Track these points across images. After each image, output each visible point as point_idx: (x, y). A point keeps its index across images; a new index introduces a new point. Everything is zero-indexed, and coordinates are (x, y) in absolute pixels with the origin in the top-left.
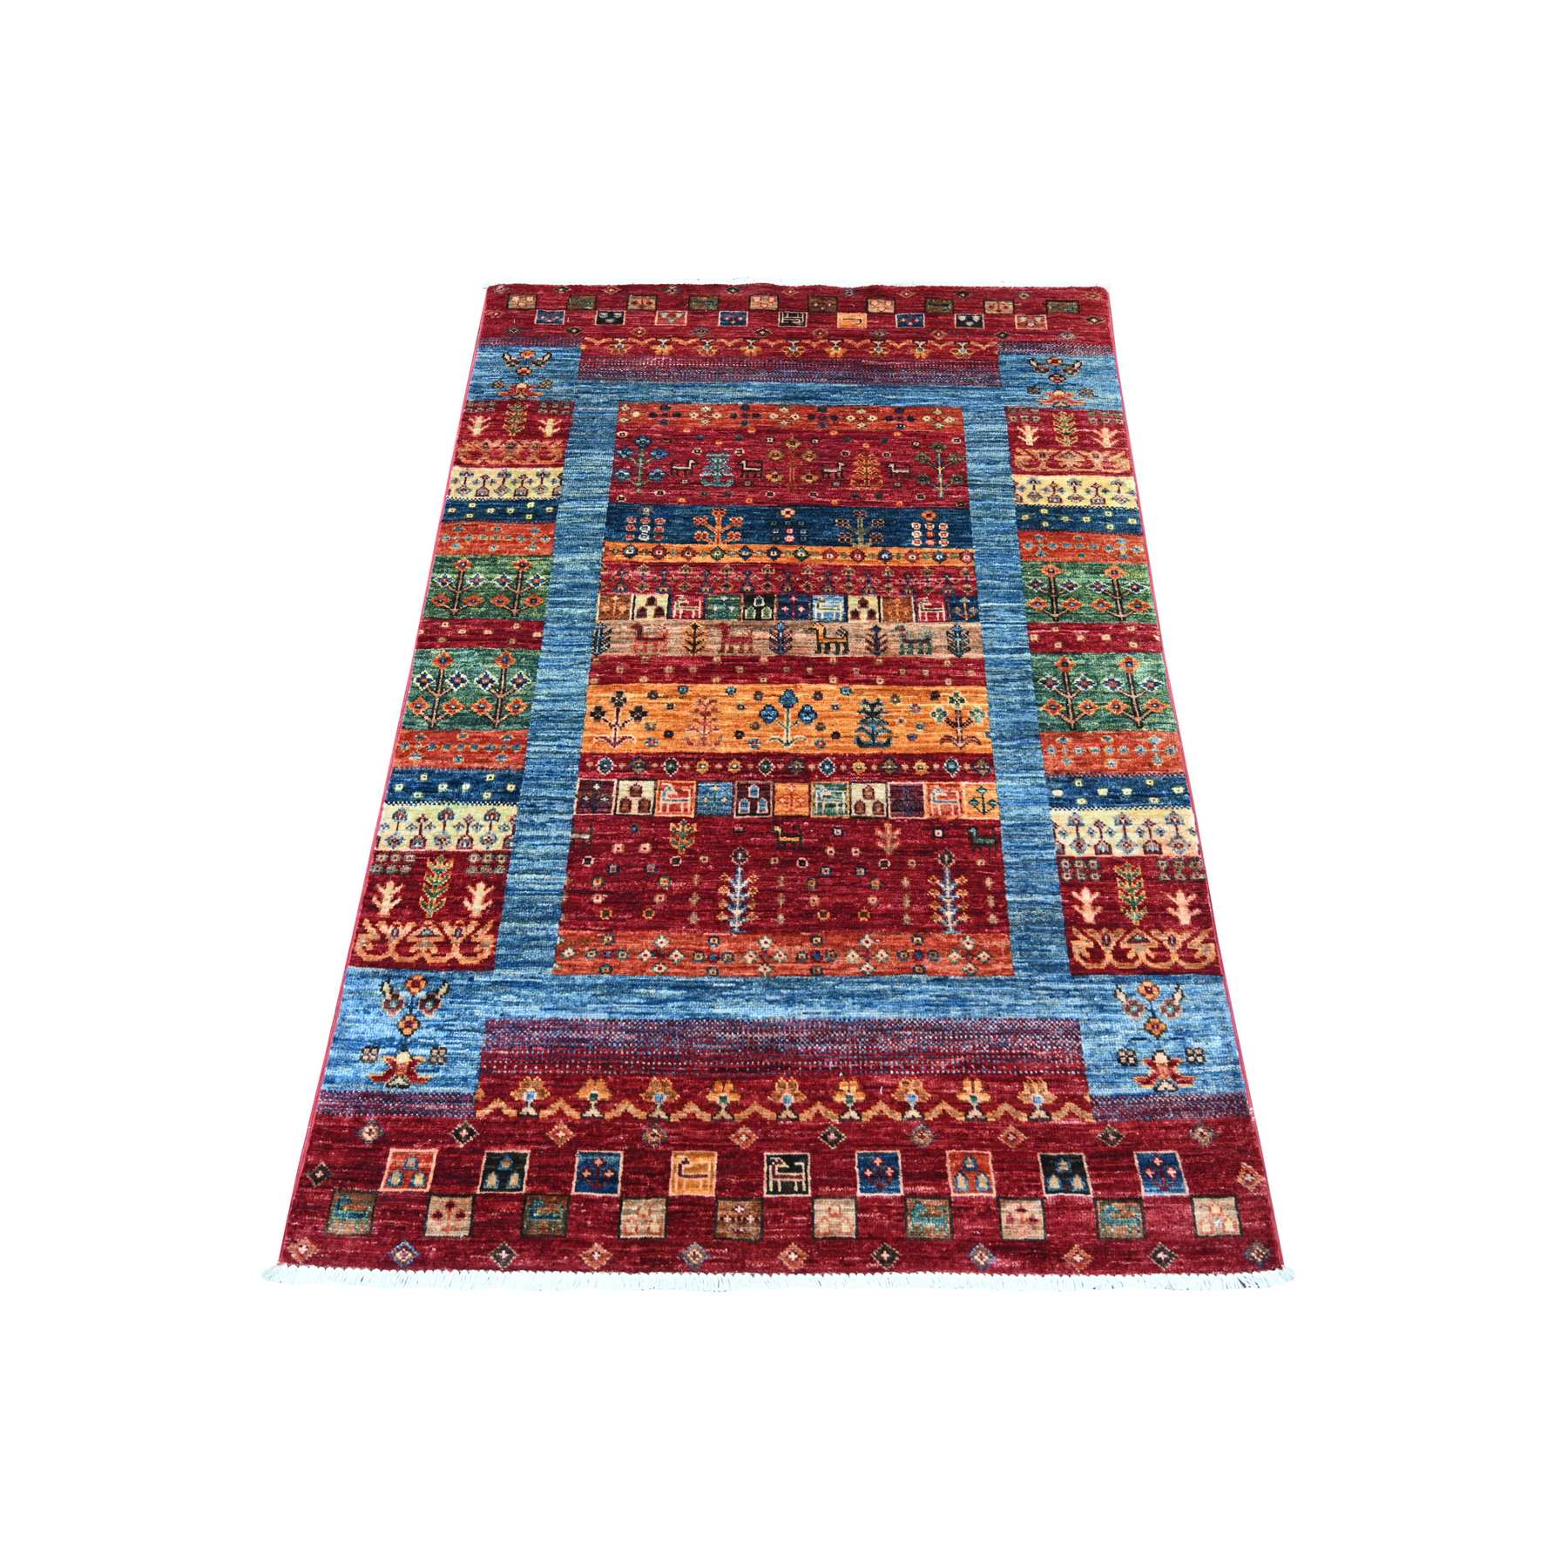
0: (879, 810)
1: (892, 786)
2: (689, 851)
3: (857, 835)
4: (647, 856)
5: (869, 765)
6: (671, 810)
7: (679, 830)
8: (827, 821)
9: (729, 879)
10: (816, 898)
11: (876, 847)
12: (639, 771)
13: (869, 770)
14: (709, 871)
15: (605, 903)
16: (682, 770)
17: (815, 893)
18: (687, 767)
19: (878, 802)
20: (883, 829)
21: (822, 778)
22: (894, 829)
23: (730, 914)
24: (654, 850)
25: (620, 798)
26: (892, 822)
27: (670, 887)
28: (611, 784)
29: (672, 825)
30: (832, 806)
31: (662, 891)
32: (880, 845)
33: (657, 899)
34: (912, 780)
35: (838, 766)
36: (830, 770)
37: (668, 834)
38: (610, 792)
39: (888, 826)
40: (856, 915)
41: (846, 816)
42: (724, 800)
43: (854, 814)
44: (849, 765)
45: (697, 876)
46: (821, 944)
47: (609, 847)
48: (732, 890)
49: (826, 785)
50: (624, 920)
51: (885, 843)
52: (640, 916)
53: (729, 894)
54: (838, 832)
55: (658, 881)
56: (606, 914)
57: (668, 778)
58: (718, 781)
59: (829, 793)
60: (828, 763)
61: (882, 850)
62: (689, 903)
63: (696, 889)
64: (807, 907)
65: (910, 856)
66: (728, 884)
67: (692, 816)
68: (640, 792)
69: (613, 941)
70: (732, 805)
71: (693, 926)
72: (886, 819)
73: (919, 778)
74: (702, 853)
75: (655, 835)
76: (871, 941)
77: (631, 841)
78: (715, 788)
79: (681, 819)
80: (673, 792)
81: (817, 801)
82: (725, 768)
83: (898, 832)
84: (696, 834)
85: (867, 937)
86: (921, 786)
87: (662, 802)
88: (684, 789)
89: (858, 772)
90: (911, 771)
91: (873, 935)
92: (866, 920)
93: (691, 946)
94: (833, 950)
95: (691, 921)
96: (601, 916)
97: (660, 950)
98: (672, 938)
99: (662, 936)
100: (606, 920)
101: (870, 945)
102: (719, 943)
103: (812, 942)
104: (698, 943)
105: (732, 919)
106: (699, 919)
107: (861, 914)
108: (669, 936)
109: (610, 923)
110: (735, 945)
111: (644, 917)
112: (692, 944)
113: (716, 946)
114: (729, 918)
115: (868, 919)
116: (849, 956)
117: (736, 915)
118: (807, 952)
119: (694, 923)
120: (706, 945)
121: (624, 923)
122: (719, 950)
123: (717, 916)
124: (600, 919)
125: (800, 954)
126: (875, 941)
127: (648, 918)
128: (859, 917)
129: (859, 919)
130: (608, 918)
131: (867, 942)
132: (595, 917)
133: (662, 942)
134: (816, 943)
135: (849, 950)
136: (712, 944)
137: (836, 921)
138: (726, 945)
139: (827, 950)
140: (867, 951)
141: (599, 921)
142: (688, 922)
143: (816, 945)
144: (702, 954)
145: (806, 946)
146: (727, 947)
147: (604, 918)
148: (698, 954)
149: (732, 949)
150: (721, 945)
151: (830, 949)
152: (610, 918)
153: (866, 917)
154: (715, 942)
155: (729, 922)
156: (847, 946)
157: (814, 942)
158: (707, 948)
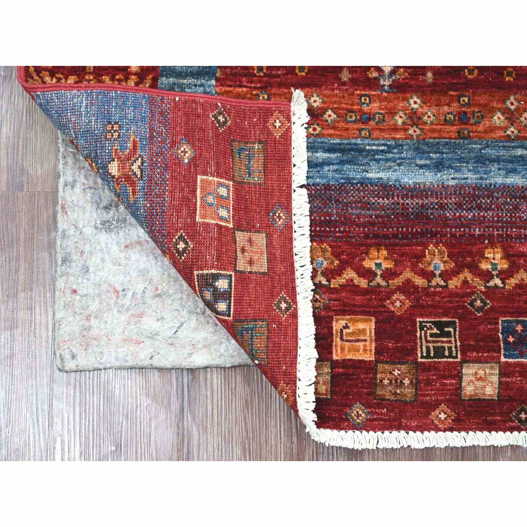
46: (468, 105)
69: (269, 99)
71: (344, 84)
76: (516, 103)
85: (512, 98)
91: (518, 96)
92: (512, 80)
93: (344, 105)
94: (480, 112)
95: (343, 77)
96: (255, 72)
97: (314, 109)
98: (325, 96)
99: (315, 95)
100: (260, 76)
101: (515, 107)
102: (370, 102)
103: (459, 102)
104: (350, 103)
105: (382, 76)
106: (350, 76)
107: (507, 73)
108: (322, 94)
109: (264, 79)
110: (386, 105)
111: (297, 74)
112: (344, 103)
113: (368, 105)
114: (379, 75)
115: (513, 79)
116: (494, 118)
117: (387, 71)
118: (455, 113)
119: (346, 79)
120: (358, 104)
121: (279, 80)
122: (370, 109)
123: (368, 73)
124: (255, 75)
125: (448, 116)
126: (519, 102)
127: (301, 73)
128: (505, 76)
129: (505, 78)
130: (262, 74)
131: (512, 104)
132: (250, 72)
133: (315, 101)
134: (464, 103)
135: (495, 111)
136: (364, 103)
137: (483, 79)
138: (376, 105)
139: (474, 111)
140: (512, 113)
141: (253, 77)
142: (340, 79)
143: (463, 106)
144: (354, 114)
145: (453, 106)
146: (378, 107)
147: (258, 73)
148: (351, 114)
149: (383, 109)
150: (372, 105)
151: (476, 110)
152: (264, 74)
153: (512, 76)
154: (366, 102)
155: (379, 80)
156: (493, 107)
157: (462, 102)
158: (359, 107)
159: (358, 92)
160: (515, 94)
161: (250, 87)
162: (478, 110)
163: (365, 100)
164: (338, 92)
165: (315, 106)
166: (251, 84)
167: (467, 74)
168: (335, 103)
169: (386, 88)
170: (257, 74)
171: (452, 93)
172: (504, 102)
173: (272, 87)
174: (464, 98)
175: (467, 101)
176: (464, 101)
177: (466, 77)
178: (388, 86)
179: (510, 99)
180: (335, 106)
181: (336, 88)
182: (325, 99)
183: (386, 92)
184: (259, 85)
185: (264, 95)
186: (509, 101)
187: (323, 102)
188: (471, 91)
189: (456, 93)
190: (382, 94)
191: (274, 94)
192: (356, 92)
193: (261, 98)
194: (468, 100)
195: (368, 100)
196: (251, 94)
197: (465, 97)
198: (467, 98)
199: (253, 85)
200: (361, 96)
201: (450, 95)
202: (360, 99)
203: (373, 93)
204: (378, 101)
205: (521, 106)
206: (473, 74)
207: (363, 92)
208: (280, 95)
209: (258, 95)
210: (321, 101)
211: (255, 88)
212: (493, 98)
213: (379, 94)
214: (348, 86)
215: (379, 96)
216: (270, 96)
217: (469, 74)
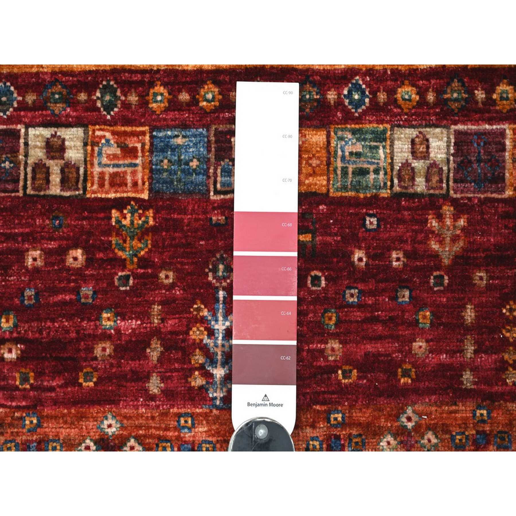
0: (435, 179)
1: (458, 133)
2: (144, 262)
3: (401, 229)
4: (79, 272)
5: (422, 93)
6: (112, 184)
7: (126, 222)
8: (355, 202)
9: (205, 313)
10: (336, 345)
11: (428, 249)
12: (58, 108)
13: (423, 102)
14: (174, 299)
15: (21, 359)
16: (126, 105)
17: (335, 336)
18: (133, 98)
19: (434, 164)
20: (440, 217)
21: (348, 118)
22: (456, 218)
23: (208, 376)
24: (90, 261)
25: (30, 161)
26: (454, 202)
27: (118, 330)
28: (16, 134)
29: (115, 213)
30: (363, 172)
31: (105, 336)
32: (435, 246)
33: (98, 352)
34: (490, 121)
35: (374, 93)
36: (361, 102)
37: (109, 230)
38: (15, 151)
39: (448, 210)
40: (396, 374)
41: (385, 193)
42: (194, 164)
43: (397, 189)
44: (391, 92)
45: (157, 308)
46: (343, 425)
47: (21, 255)
48: (211, 333)
49: (354, 132)
50: (52, 389)
51: (441, 242)
52: (75, 382)
53: (206, 340)
54: (371, 222)
55: (99, 318)
56: (25, 380)
57: (106, 123)
58: (184, 126)
59: (358, 148)
60: (357, 87)
61: (436, 256)
62: (146, 357)
63: (156, 332)
64: (321, 362)
65: (479, 267)
66: (203, 320)
67: (145, 196)
68: (62, 149)
69: (39, 425)
70: (206, 172)
71: (153, 398)
72: (446, 197)
73: (501, 118)
74: (164, 266)
75: (90, 234)
76: (415, 418)
77: (52, 245)
78: (179, 141)
79: (129, 200)
80: (114, 150)
81: (339, 164)
82: (194, 102)
83: (462, 222)
84: (154, 230)
85: (409, 411)
86: (502, 134)
87: (97, 169)
88: (133, 143)
89: (406, 106)
90: (489, 102)
91: (419, 407)
92: (410, 381)
93: (154, 431)
94: (360, 435)
95: (151, 388)
96: (18, 383)
97: (108, 439)
98: (125, 417)
99: (109, 416)
100: (25, 389)
101: (414, 424)
102: (193, 424)
103: (329, 421)
104: (163, 426)
105: (212, 383)
106: (162, 385)
107: (402, 372)
108: (120, 415)
109: (31, 393)
110: (217, 429)
111: (81, 384)
112: (155, 428)
113: (190, 429)
114: (207, 383)
115: (412, 380)
116: (381, 444)
117: (218, 376)
118: (321, 439)
119: (156, 391)
120: (175, 429)
121: (53, 395)
122: (194, 436)
123: (189, 380)
124: (17, 388)
125: (311, 443)
126: (420, 416)
127: (87, 384)
128: (399, 377)
129: (400, 380)
130: (28, 386)
131: (409, 419)
132: (8, 384)
133: (110, 426)
134: (335, 422)
135: (382, 434)
136: (184, 427)
137: (365, 384)
138: (202, 429)
139: (350, 434)
140: (409, 434)
141: (15, 391)
142: (147, 390)
143: (336, 426)
144: (169, 444)
145: (320, 428)
146: (205, 432)
147: (22, 385)
148: (164, 444)
149: (213, 436)
150: (196, 430)
151: (354, 432)
152: (31, 385)
153: (409, 376)
154: (187, 425)
155: (207, 390)
156: (379, 427)
157: (332, 422)
158: (176, 434)
159: (175, 410)
160: (413, 403)
161: (10, 407)
162: (358, 433)
163: (186, 422)
164: (144, 410)
165: (110, 434)
166: (11, 401)
167: (340, 377)
168: (140, 427)
169: (218, 403)
170: (20, 386)
171: (318, 407)
172: (397, 417)
173: (43, 406)
174: (336, 415)
175: (340, 419)
176: (336, 419)
177: (339, 383)
178: (221, 398)
179: (406, 413)
180: (141, 432)
181: (142, 405)
182: (125, 421)
183: (217, 408)
184: (24, 403)
185: (32, 419)
186: (405, 415)
187: (122, 428)
188: (346, 404)
189: (324, 408)
190: (211, 411)
191: (47, 416)
192: (171, 410)
193: (27, 422)
194: (342, 417)
195: (190, 422)
196: (12, 417)
197: (338, 413)
198: (340, 415)
199: (14, 404)
200: (179, 416)
201: (315, 410)
202: (179, 421)
203: (198, 410)
204: (204, 422)
205: (424, 422)
206: (350, 377)
207: (183, 411)
208: (56, 417)
209: (22, 418)
210: (118, 426)
211: (18, 408)
212: (381, 414)
213: (206, 413)
214: (160, 401)
215: (206, 416)
216: (42, 421)
217: (344, 377)
